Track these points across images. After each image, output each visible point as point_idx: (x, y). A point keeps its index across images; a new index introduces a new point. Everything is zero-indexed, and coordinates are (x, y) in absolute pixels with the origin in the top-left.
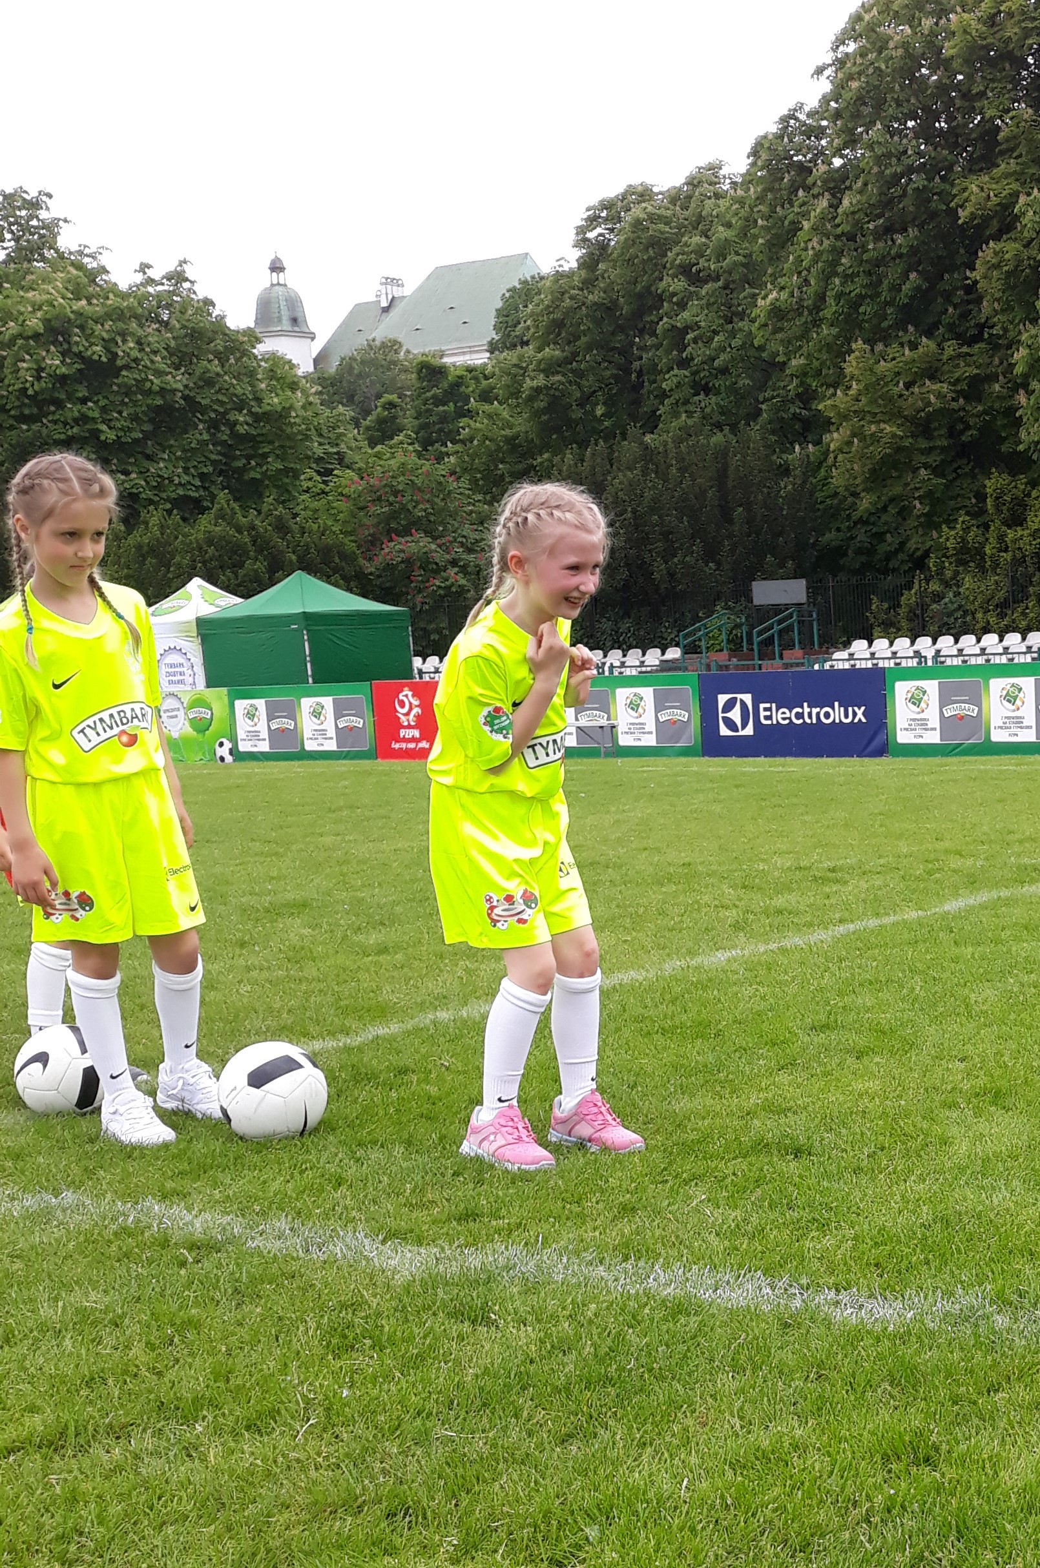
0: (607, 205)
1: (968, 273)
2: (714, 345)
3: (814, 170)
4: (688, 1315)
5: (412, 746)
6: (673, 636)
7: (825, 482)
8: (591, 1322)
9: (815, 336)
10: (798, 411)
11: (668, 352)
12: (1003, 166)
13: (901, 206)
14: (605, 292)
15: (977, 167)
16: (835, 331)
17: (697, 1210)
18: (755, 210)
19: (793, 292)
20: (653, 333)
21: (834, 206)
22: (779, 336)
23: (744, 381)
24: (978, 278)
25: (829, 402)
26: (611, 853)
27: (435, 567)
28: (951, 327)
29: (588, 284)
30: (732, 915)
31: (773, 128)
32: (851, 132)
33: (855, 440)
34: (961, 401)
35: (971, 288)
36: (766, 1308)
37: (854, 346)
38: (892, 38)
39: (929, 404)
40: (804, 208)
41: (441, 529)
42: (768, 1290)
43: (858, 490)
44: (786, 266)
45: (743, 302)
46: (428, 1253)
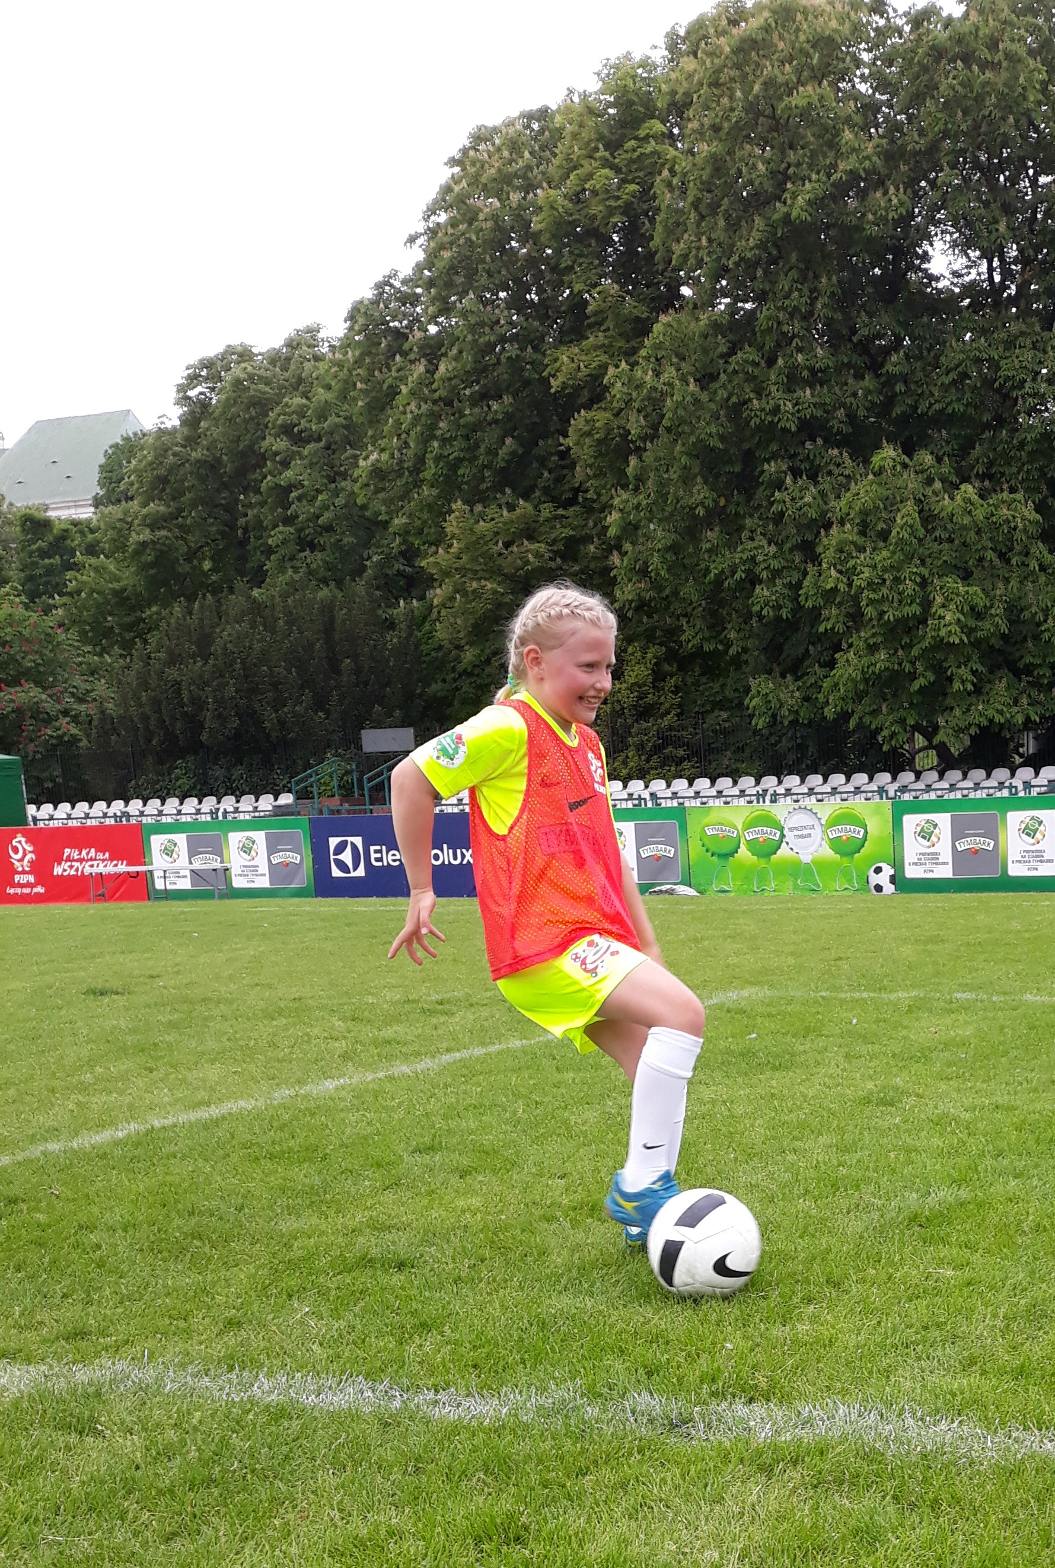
0: (208, 364)
1: (561, 440)
2: (318, 503)
3: (410, 336)
4: (291, 1419)
5: (27, 891)
6: (285, 782)
7: (430, 636)
8: (196, 1429)
9: (416, 496)
10: (402, 568)
11: (273, 509)
12: (591, 339)
13: (495, 374)
14: (208, 450)
15: (567, 339)
16: (435, 492)
17: (301, 1322)
18: (354, 373)
19: (393, 454)
20: (258, 491)
21: (431, 371)
22: (381, 495)
23: (348, 539)
24: (571, 445)
25: (431, 559)
26: (223, 989)
27: (45, 716)
28: (546, 490)
29: (191, 441)
30: (340, 1046)
31: (369, 294)
32: (445, 300)
33: (458, 596)
34: (558, 560)
35: (564, 454)
36: (367, 1409)
37: (454, 507)
38: (481, 210)
39: (527, 562)
40: (401, 373)
41: (51, 679)
42: (370, 1394)
43: (463, 642)
44: (385, 428)
45: (346, 462)
46: (36, 1371)
